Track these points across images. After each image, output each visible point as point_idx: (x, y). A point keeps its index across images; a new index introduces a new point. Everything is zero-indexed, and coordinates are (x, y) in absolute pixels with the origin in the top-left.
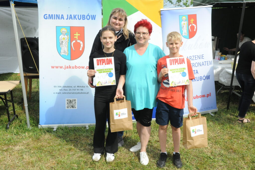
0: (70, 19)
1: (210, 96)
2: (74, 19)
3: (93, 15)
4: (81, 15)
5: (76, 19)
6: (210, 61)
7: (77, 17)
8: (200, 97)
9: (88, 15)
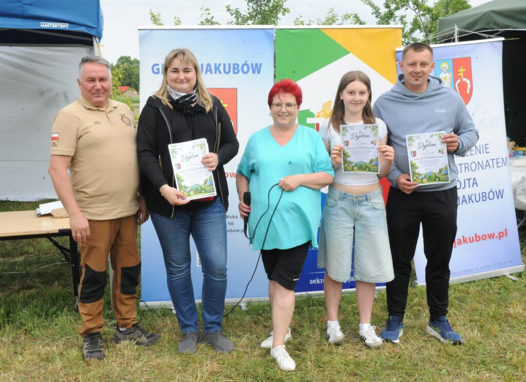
0: (206, 73)
1: (506, 235)
2: (216, 73)
3: (256, 64)
4: (230, 65)
5: (220, 73)
6: (502, 158)
7: (221, 68)
8: (484, 238)
9: (246, 64)
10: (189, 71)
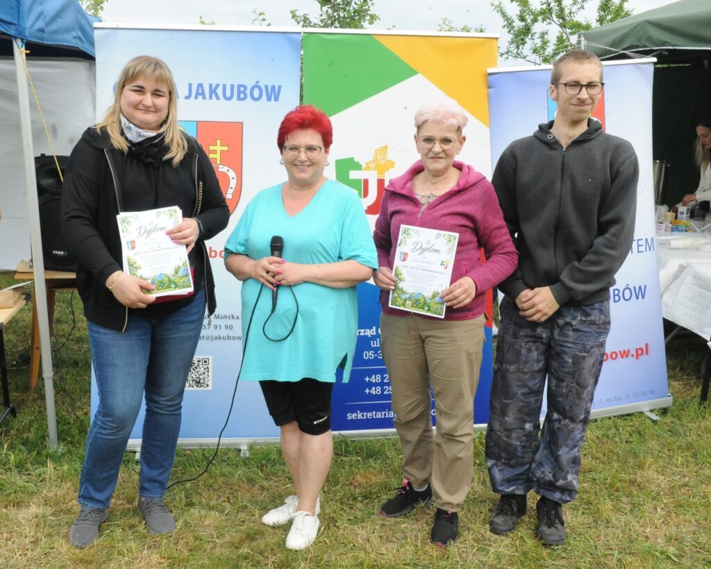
1: (647, 353)
2: (211, 98)
4: (232, 86)
5: (218, 98)
6: (646, 239)
7: (220, 91)
8: (614, 356)
9: (256, 86)
10: (160, 96)
